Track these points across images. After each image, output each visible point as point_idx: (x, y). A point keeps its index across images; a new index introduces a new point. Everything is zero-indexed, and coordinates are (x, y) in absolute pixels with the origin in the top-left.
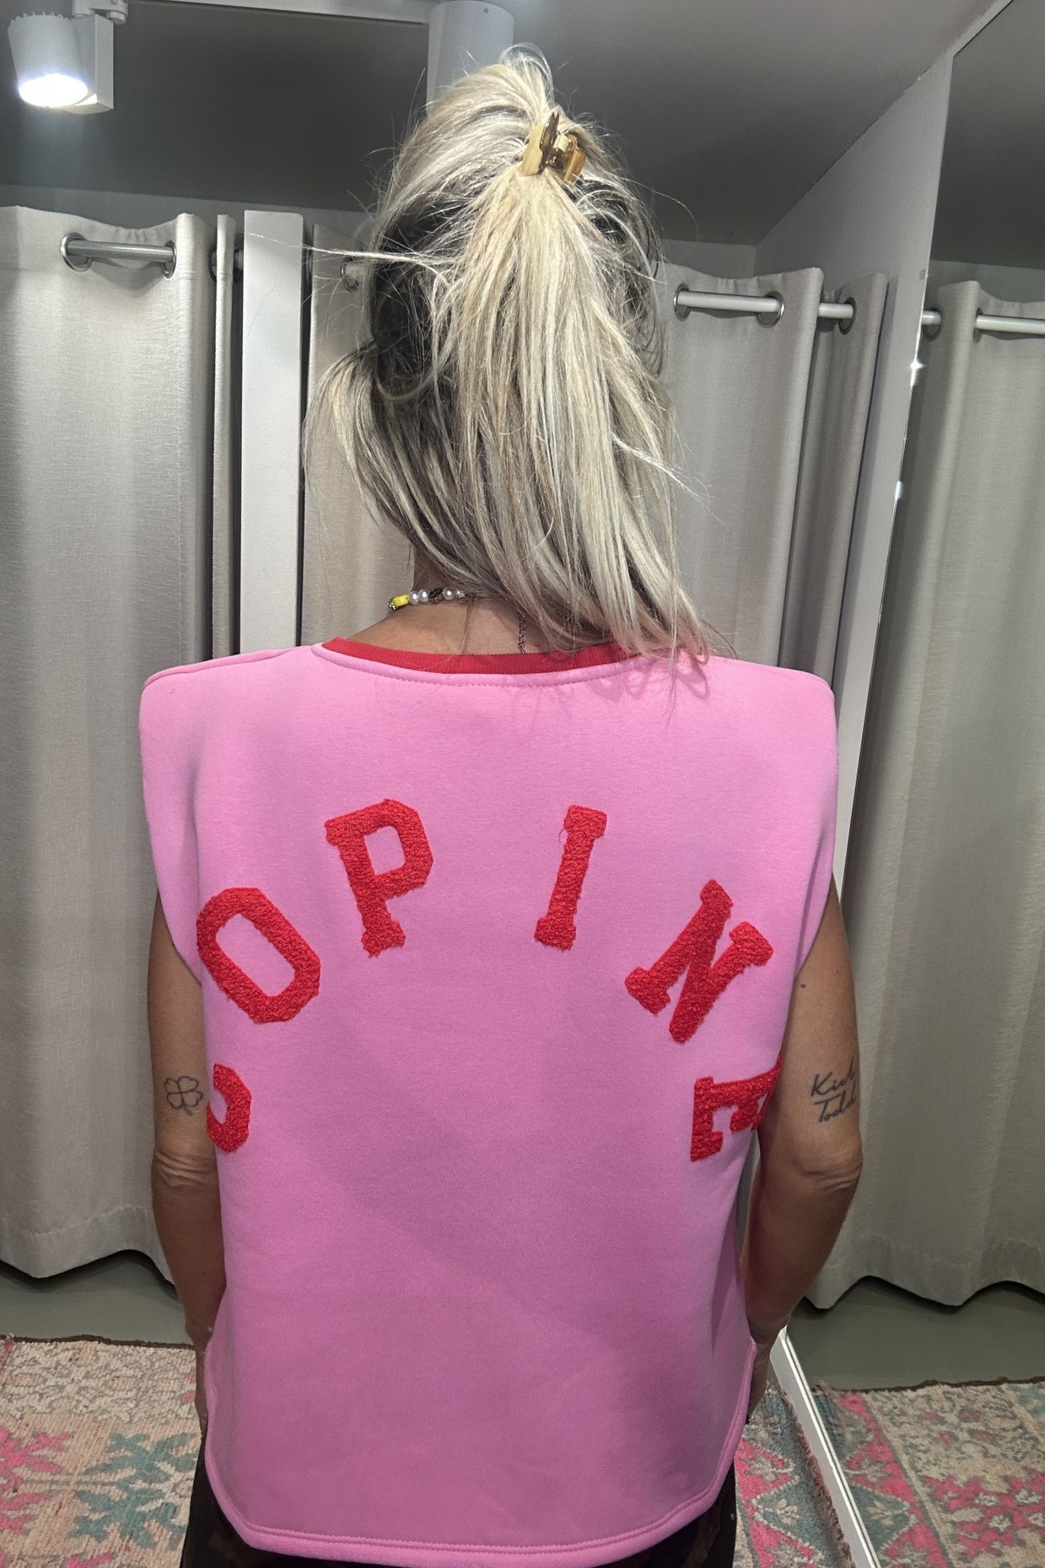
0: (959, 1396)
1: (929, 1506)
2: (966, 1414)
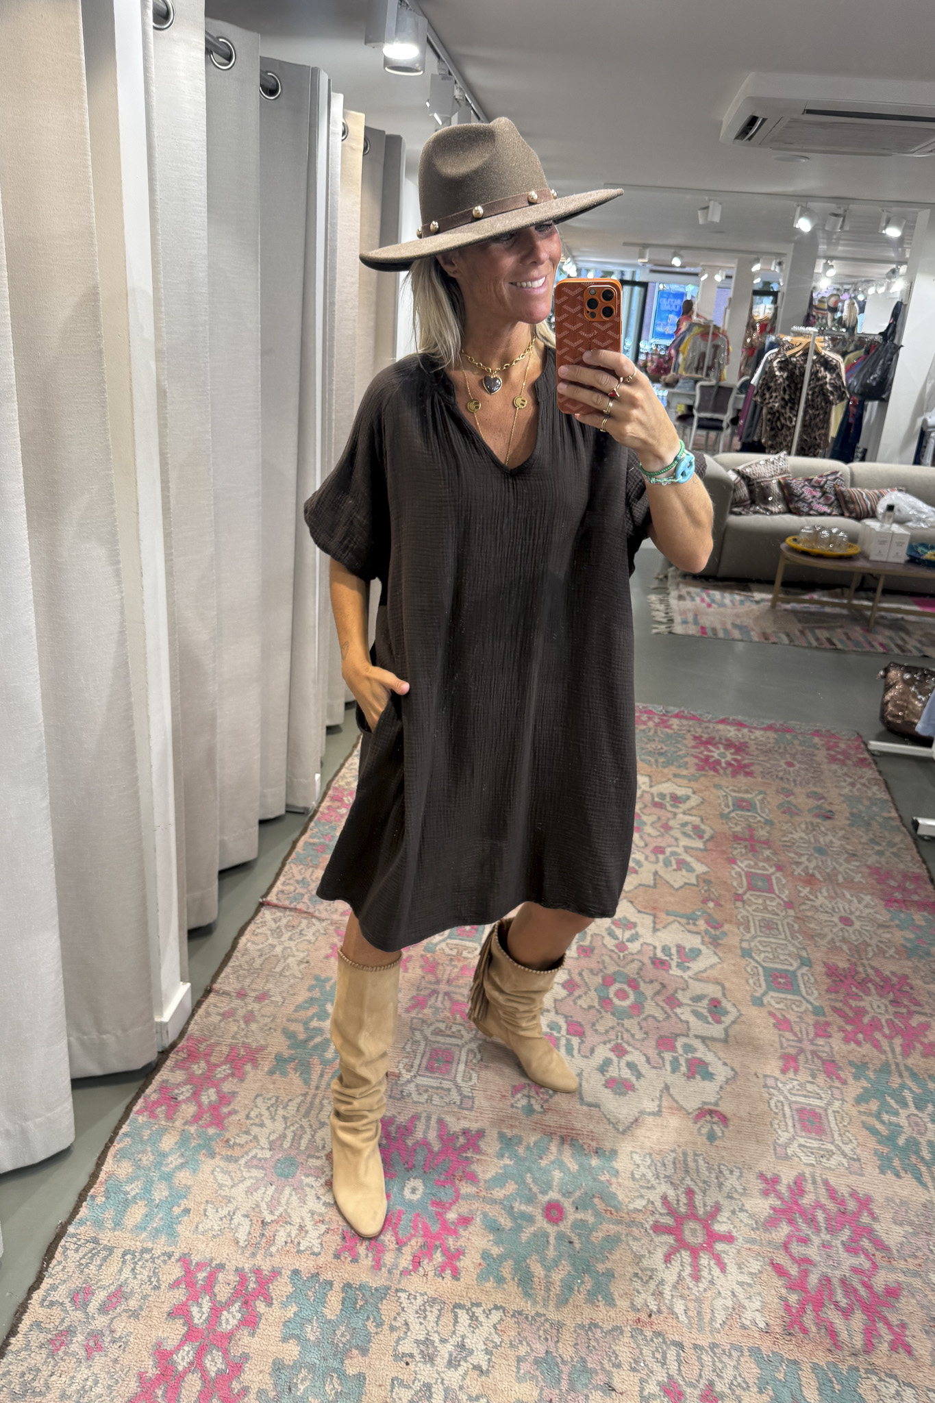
2: (79, 1299)
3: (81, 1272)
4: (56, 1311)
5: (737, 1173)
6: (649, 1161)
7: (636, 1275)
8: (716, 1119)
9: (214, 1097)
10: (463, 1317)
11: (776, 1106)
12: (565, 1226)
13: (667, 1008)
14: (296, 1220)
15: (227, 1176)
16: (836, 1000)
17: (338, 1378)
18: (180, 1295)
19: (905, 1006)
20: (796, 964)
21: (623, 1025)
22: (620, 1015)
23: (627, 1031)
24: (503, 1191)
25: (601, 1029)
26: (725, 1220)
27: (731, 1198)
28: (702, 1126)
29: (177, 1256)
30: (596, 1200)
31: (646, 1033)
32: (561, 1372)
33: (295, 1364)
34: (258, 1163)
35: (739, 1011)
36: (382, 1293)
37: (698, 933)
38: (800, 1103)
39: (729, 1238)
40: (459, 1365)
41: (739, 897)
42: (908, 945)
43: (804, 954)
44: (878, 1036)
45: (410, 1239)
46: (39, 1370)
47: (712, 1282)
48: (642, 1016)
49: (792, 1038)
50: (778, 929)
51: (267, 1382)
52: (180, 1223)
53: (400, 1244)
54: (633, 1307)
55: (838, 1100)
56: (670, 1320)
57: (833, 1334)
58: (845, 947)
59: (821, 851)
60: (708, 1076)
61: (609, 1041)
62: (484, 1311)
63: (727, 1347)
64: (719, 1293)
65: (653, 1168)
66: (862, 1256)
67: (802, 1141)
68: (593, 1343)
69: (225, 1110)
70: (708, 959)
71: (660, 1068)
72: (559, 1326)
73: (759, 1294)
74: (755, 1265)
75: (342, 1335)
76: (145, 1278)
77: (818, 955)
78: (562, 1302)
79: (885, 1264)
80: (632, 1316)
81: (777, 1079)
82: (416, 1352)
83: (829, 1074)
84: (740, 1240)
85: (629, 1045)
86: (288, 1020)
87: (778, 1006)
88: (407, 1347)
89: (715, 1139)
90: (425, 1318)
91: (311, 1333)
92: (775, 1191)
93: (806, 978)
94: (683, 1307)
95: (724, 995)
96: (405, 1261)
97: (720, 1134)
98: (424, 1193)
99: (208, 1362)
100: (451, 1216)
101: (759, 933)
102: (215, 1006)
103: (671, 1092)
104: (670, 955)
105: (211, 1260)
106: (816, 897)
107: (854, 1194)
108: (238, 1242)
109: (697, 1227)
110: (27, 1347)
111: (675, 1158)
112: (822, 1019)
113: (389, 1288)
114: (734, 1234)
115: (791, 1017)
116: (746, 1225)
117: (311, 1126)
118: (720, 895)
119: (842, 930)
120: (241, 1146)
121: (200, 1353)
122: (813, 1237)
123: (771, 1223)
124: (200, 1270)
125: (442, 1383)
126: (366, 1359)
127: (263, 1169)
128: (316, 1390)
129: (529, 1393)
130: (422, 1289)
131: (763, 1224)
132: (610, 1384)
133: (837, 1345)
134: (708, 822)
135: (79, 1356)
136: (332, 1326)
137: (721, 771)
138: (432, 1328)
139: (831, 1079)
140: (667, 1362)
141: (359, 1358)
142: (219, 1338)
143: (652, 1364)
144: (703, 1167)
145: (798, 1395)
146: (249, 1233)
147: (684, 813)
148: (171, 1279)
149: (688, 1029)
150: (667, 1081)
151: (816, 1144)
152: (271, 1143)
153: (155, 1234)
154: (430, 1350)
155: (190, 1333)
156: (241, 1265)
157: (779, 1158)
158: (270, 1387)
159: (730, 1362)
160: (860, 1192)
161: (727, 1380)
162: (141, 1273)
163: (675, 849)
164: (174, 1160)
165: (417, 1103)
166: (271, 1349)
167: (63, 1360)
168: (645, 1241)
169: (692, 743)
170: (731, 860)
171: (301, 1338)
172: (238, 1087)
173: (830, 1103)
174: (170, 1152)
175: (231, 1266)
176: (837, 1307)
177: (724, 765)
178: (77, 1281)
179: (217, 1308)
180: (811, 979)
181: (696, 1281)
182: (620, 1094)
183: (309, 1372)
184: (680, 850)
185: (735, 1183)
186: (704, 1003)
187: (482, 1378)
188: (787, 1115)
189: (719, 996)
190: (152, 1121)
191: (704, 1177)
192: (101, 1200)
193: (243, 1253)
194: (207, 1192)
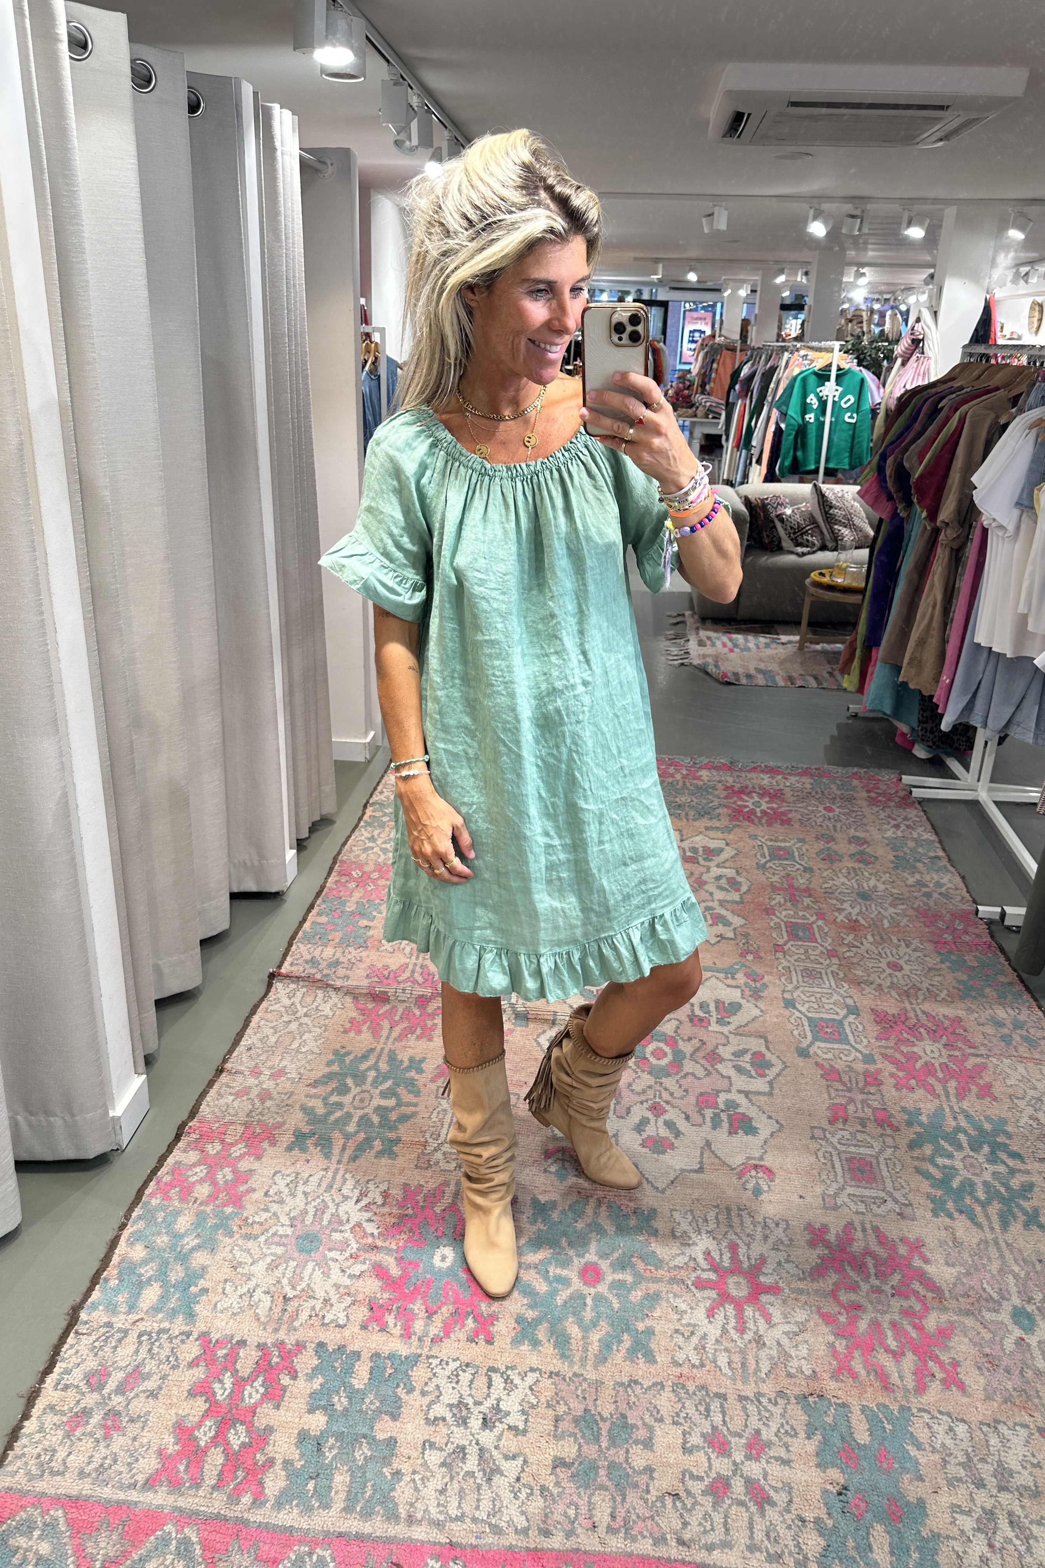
0: (67, 1372)
1: (181, 1503)
2: (94, 1381)
3: (96, 1355)
4: (72, 1393)
5: (783, 1225)
6: (691, 1218)
7: (677, 1331)
8: (761, 1175)
9: (230, 1177)
10: (497, 1380)
11: (824, 1157)
12: (602, 1288)
13: (707, 1065)
14: (320, 1294)
15: (244, 1255)
16: (887, 1048)
17: (367, 1443)
18: (199, 1373)
19: (960, 1049)
20: (843, 1013)
21: (661, 1084)
22: (658, 1073)
23: (666, 1089)
24: (537, 1257)
25: (638, 1090)
26: (771, 1272)
27: (777, 1250)
28: (746, 1182)
29: (195, 1335)
30: (634, 1260)
31: (686, 1091)
32: (599, 1428)
33: (322, 1433)
34: (279, 1240)
35: (784, 1063)
36: (414, 1360)
37: (736, 987)
38: (849, 1152)
39: (774, 1290)
40: (494, 1427)
41: (777, 948)
42: (961, 987)
43: (849, 1001)
44: (931, 1080)
45: (440, 1308)
46: (54, 1451)
47: (756, 1333)
48: (682, 1074)
49: (841, 1087)
50: (821, 978)
51: (294, 1454)
52: (198, 1302)
53: (430, 1313)
54: (676, 1363)
55: (890, 1147)
56: (713, 1373)
57: (882, 1376)
58: (893, 993)
59: (868, 897)
60: (751, 1130)
61: (647, 1101)
62: (519, 1374)
63: (773, 1396)
64: (764, 1344)
65: (694, 1225)
66: (913, 1299)
67: (850, 1190)
68: (633, 1399)
69: (242, 1188)
70: (749, 1012)
71: (700, 1125)
73: (807, 1342)
74: (800, 1315)
75: (371, 1402)
76: (163, 1357)
77: (865, 1002)
78: (602, 1359)
79: (936, 1304)
80: (674, 1371)
81: (824, 1130)
82: (449, 1416)
83: (880, 1123)
84: (788, 1291)
85: (667, 1102)
86: (306, 1096)
87: (825, 1056)
88: (439, 1410)
89: (761, 1194)
90: (457, 1382)
91: (340, 1402)
92: (824, 1241)
93: (854, 1027)
94: (726, 1360)
95: (768, 1048)
96: (435, 1329)
97: (765, 1188)
98: (454, 1262)
99: (231, 1436)
101: (801, 984)
102: (228, 1086)
103: (713, 1148)
104: (709, 1012)
105: (232, 1337)
106: (863, 944)
107: (906, 1239)
108: (258, 1319)
109: (741, 1280)
110: (41, 1430)
111: (717, 1214)
112: (872, 1068)
113: (420, 1356)
114: (781, 1284)
115: (840, 1065)
116: (793, 1275)
117: (334, 1201)
118: (759, 947)
119: (890, 975)
120: (261, 1224)
121: (224, 1426)
122: (862, 1284)
123: (818, 1272)
124: (220, 1348)
125: (477, 1444)
126: (398, 1423)
127: (284, 1245)
128: (344, 1457)
129: (568, 1449)
130: (455, 1355)
131: (811, 1274)
132: (651, 1439)
133: (887, 1387)
134: (744, 874)
135: (97, 1436)
136: (359, 1396)
137: (756, 821)
138: (465, 1391)
139: (882, 1127)
140: (712, 1414)
141: (391, 1424)
142: (242, 1413)
143: (696, 1417)
144: (748, 1221)
145: (848, 1437)
146: (271, 1309)
147: (718, 866)
148: (190, 1358)
149: (731, 1085)
150: (709, 1137)
151: (867, 1192)
152: (293, 1219)
153: (173, 1314)
154: (464, 1412)
155: (213, 1409)
156: (263, 1340)
157: (828, 1209)
158: (297, 1457)
159: (777, 1410)
160: (912, 1237)
161: (774, 1427)
162: (158, 1353)
163: (710, 904)
164: (191, 1241)
165: (445, 1171)
166: (297, 1420)
167: (80, 1440)
168: (687, 1297)
169: (725, 793)
170: (769, 911)
171: (328, 1408)
172: (256, 1165)
173: (881, 1152)
174: (186, 1234)
175: (252, 1341)
176: (888, 1350)
177: (759, 814)
178: (92, 1364)
179: (240, 1384)
180: (861, 1028)
181: (742, 1334)
182: (659, 1153)
183: (336, 1440)
184: (715, 904)
185: (782, 1235)
186: (748, 1057)
187: (520, 1437)
188: (838, 1165)
189: (763, 1049)
190: (165, 1202)
191: (748, 1231)
192: (114, 1283)
193: (265, 1329)
194: (226, 1271)
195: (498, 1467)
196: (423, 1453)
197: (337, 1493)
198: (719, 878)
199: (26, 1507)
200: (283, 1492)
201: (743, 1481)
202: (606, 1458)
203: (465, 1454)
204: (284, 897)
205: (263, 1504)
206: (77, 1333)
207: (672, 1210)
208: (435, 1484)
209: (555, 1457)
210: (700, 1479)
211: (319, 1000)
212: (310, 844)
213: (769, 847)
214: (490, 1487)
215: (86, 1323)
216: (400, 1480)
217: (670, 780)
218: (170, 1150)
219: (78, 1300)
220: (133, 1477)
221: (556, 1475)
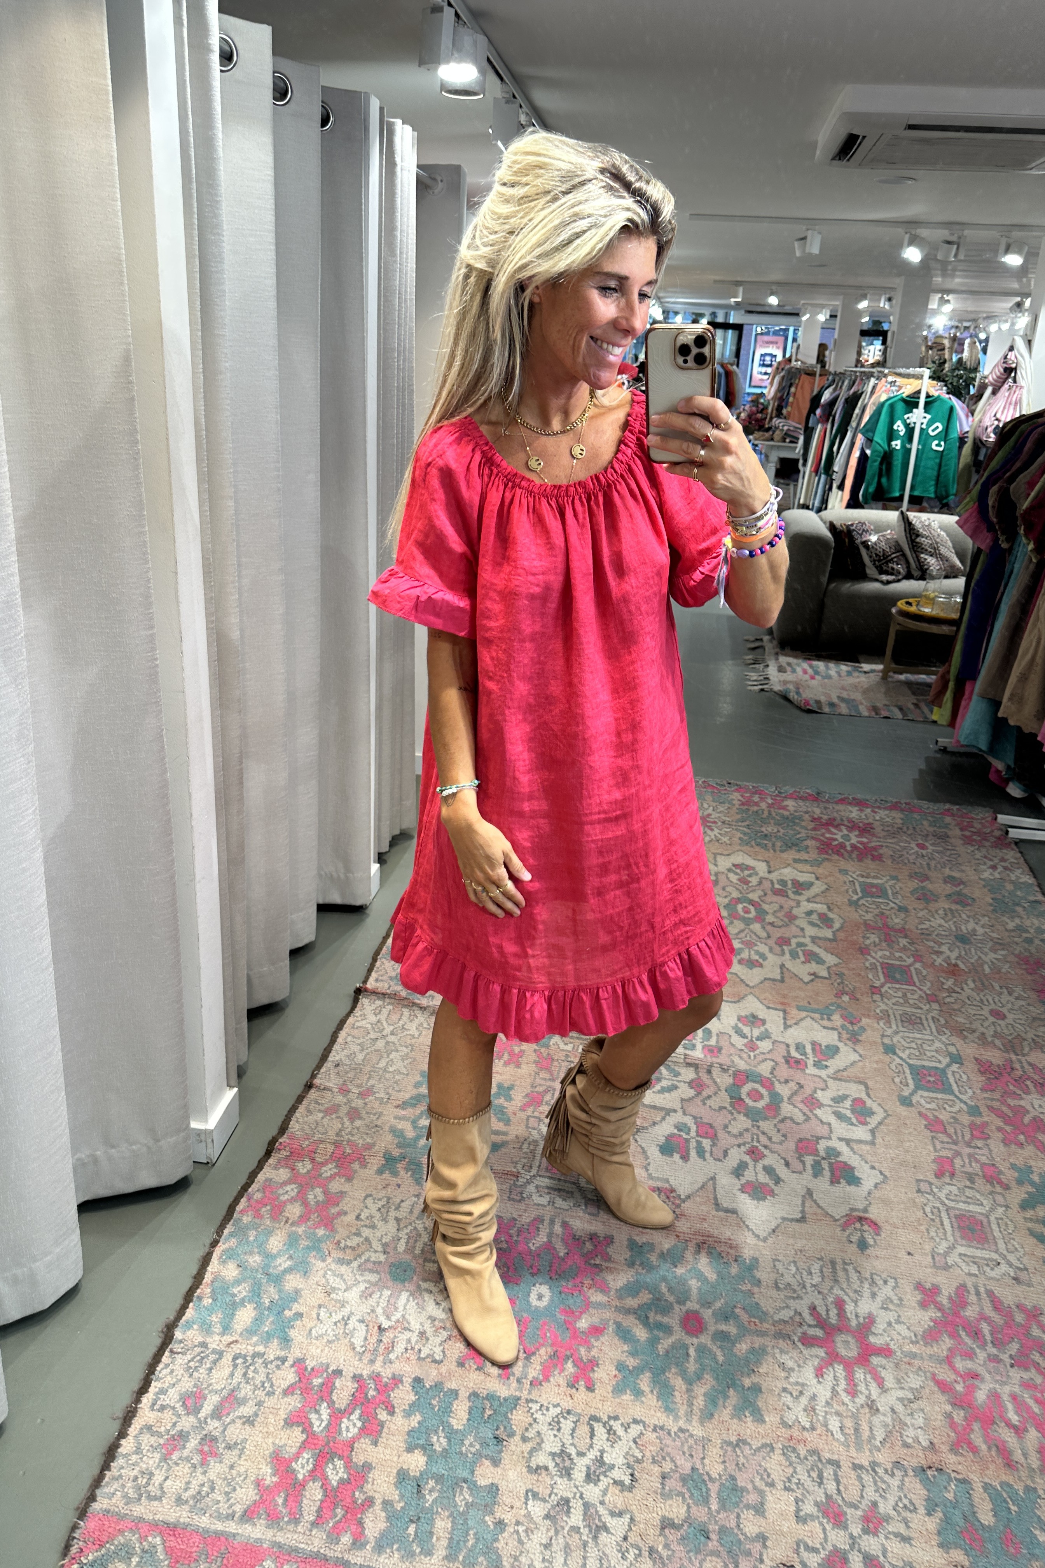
0: (163, 1391)
1: (280, 1538)
2: (190, 1403)
3: (191, 1375)
4: (168, 1415)
5: (892, 1282)
6: (793, 1269)
7: (785, 1390)
8: (866, 1227)
9: (321, 1197)
10: (600, 1430)
11: (932, 1213)
12: (705, 1339)
13: (806, 1110)
14: (416, 1326)
15: (338, 1280)
16: (992, 1100)
17: (468, 1488)
18: (294, 1402)
20: (946, 1061)
21: (758, 1127)
22: (755, 1116)
23: (763, 1133)
24: (636, 1300)
25: (735, 1131)
26: (881, 1332)
27: (886, 1309)
28: (851, 1234)
29: (290, 1361)
30: (739, 1311)
31: (784, 1136)
32: (708, 1490)
33: (421, 1475)
34: (372, 1267)
35: (886, 1111)
36: (513, 1403)
37: (833, 1029)
38: (958, 1209)
39: (887, 1352)
40: (599, 1480)
41: (875, 990)
43: (952, 1049)
44: (1041, 1137)
45: (538, 1349)
46: (151, 1474)
47: (868, 1397)
48: (780, 1118)
49: (946, 1139)
50: (922, 1024)
51: (394, 1495)
52: (292, 1327)
53: (529, 1354)
54: (785, 1424)
55: (1001, 1206)
56: (824, 1437)
57: (1004, 1452)
58: (998, 1042)
59: (963, 939)
60: (854, 1180)
61: (744, 1144)
62: (622, 1425)
63: (889, 1466)
64: (878, 1410)
65: (799, 1277)
66: (1033, 1370)
67: (961, 1249)
68: (742, 1460)
69: (334, 1210)
70: (847, 1056)
71: (801, 1173)
72: (705, 1442)
73: (922, 1410)
74: (915, 1381)
75: (470, 1444)
76: (257, 1382)
77: (969, 1051)
78: (707, 1416)
80: (783, 1432)
81: (930, 1184)
82: (551, 1465)
83: (989, 1179)
84: (899, 1354)
85: (765, 1147)
86: (395, 1118)
87: (928, 1106)
88: (541, 1459)
89: (867, 1248)
90: (559, 1430)
91: (440, 1442)
92: (935, 1303)
93: (957, 1076)
94: (838, 1424)
95: (868, 1095)
96: (534, 1371)
97: (871, 1242)
98: (552, 1300)
99: (329, 1470)
100: (583, 1324)
101: (901, 1029)
102: (317, 1103)
103: (815, 1197)
104: (805, 1054)
106: (962, 989)
107: (1020, 1307)
108: (354, 1349)
109: (850, 1339)
110: (138, 1450)
111: (822, 1267)
112: (978, 1121)
113: (519, 1399)
114: (892, 1346)
115: (944, 1116)
116: (904, 1338)
118: (855, 988)
119: (993, 1023)
120: (353, 1248)
121: (321, 1460)
122: (978, 1351)
123: (931, 1336)
124: (316, 1377)
125: (581, 1497)
126: (499, 1470)
127: (377, 1272)
128: (445, 1501)
129: (676, 1510)
130: (556, 1401)
131: (924, 1337)
132: (762, 1504)
133: (1010, 1464)
134: (836, 910)
135: (194, 1461)
136: (459, 1436)
137: (846, 855)
138: (568, 1440)
139: (992, 1184)
140: (825, 1481)
141: (492, 1468)
142: (340, 1446)
143: (808, 1483)
144: (854, 1276)
145: (970, 1517)
146: (366, 1339)
147: (808, 900)
148: (285, 1384)
149: (831, 1131)
150: (810, 1186)
151: (979, 1253)
152: (385, 1245)
153: (267, 1339)
154: (567, 1463)
155: (310, 1440)
156: (359, 1372)
157: (938, 1268)
158: (397, 1497)
159: (895, 1482)
160: (1029, 1304)
161: (892, 1500)
162: (253, 1378)
163: (802, 940)
164: (284, 1263)
165: (539, 1205)
166: (395, 1459)
167: (177, 1464)
168: (795, 1354)
169: (812, 825)
170: (864, 951)
171: (427, 1448)
172: (347, 1187)
173: (992, 1210)
174: (279, 1254)
175: (348, 1372)
176: (1009, 1424)
177: (849, 848)
178: (187, 1385)
179: (337, 1416)
180: (964, 1077)
181: (853, 1397)
182: (759, 1199)
183: (437, 1483)
184: (807, 941)
185: (891, 1294)
186: (848, 1103)
187: (626, 1493)
188: (946, 1222)
189: (863, 1096)
190: (257, 1221)
191: (855, 1287)
192: (207, 1301)
193: (360, 1359)
194: (320, 1296)
195: (604, 1523)
196: (526, 1504)
197: (438, 1539)
198: (809, 913)
199: (124, 1531)
200: (383, 1535)
201: (861, 1556)
202: (716, 1522)
203: (569, 1508)
204: (367, 911)
205: (363, 1546)
206: (172, 1351)
207: (774, 1260)
208: (540, 1536)
209: (664, 1517)
210: (815, 1550)
211: (405, 1019)
212: (391, 859)
213: (861, 884)
214: (597, 1544)
215: (181, 1342)
216: (503, 1531)
217: (755, 808)
218: (260, 1166)
219: (172, 1318)
220: (231, 1506)
221: (665, 1536)
